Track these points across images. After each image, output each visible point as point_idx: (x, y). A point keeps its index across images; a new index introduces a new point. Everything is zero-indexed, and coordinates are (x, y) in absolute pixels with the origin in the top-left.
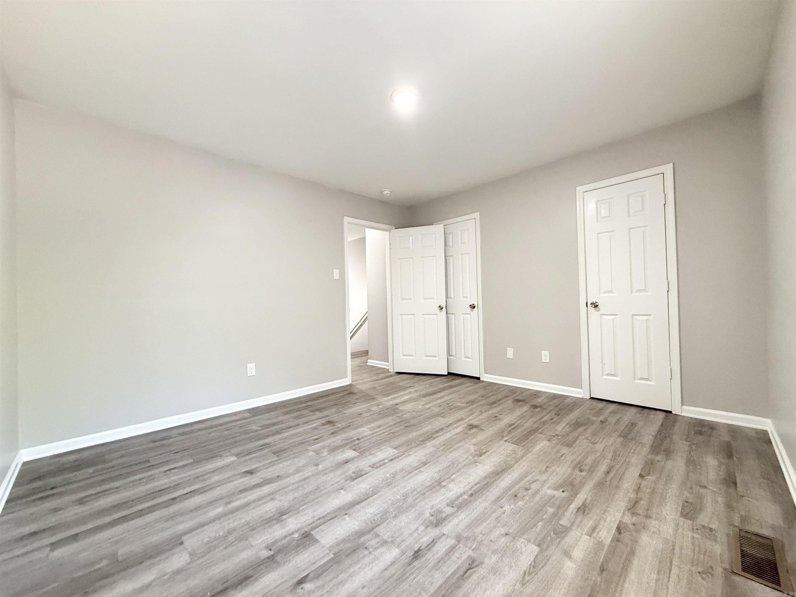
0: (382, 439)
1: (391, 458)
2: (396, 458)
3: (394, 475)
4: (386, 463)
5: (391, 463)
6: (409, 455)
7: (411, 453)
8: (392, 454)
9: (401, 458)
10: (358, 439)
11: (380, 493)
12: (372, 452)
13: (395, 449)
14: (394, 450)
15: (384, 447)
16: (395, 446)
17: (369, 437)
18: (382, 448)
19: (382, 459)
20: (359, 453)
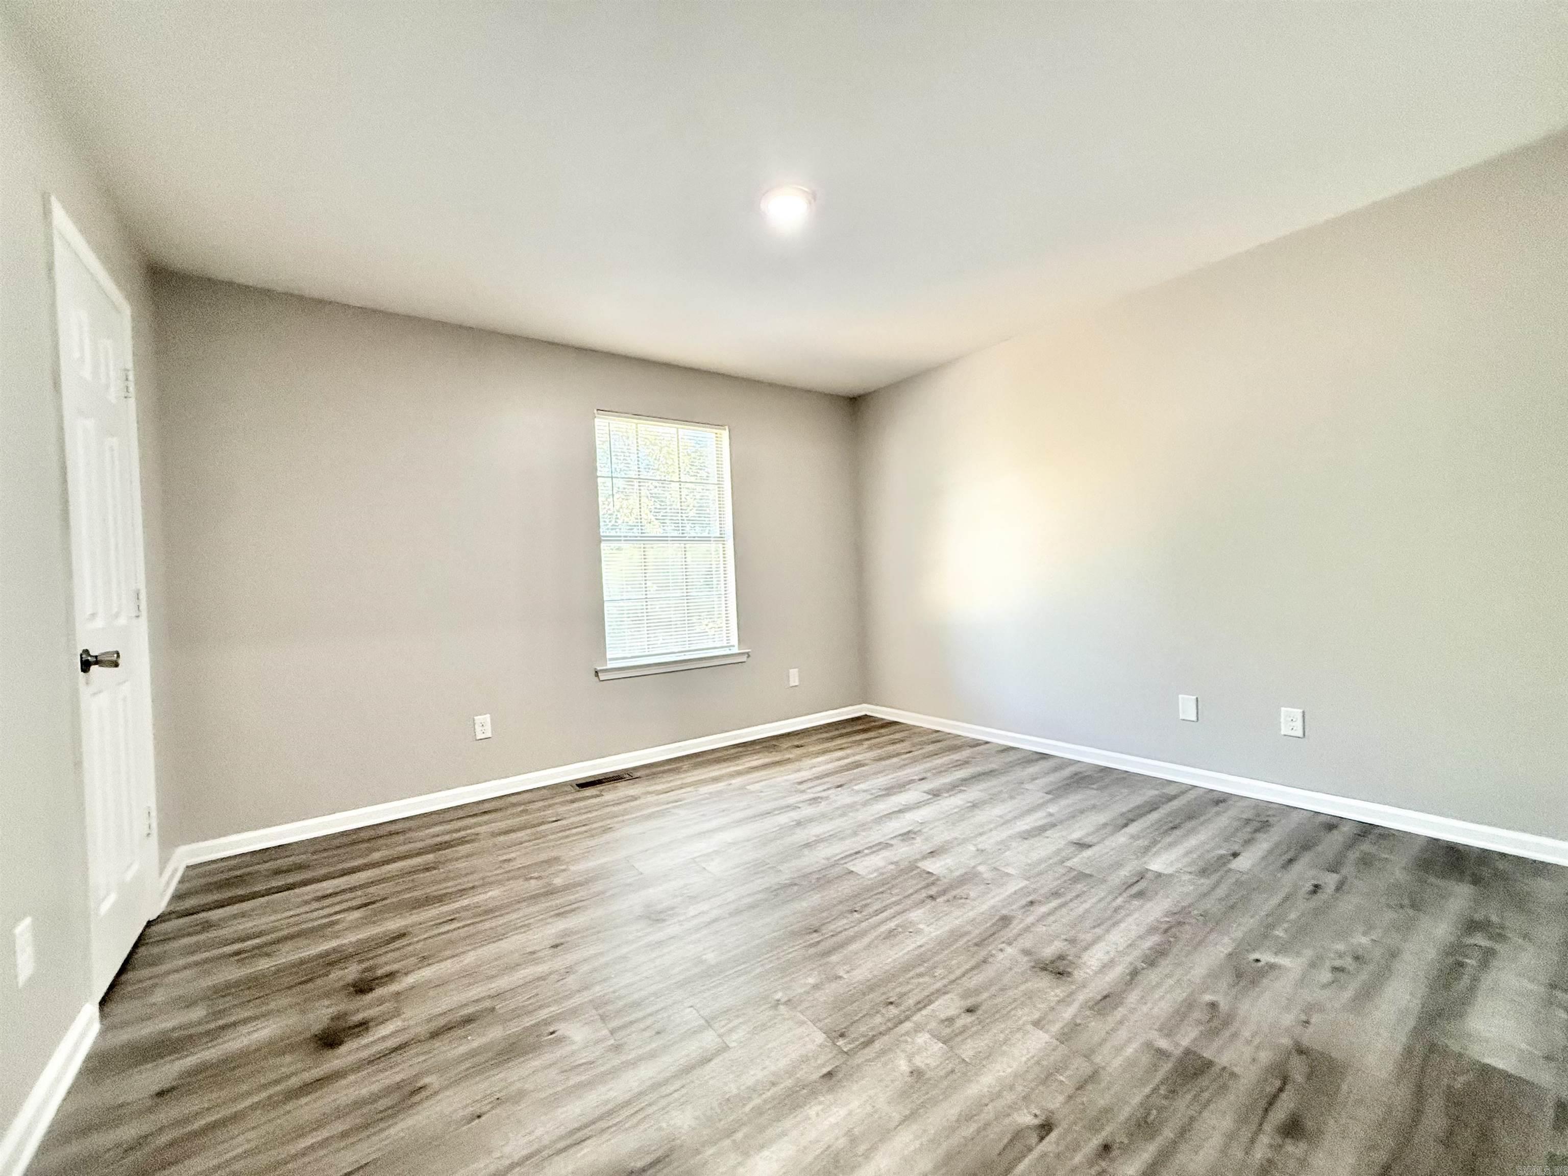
0: (876, 894)
1: (858, 855)
2: (851, 855)
3: (855, 834)
4: (867, 848)
5: (860, 849)
6: (828, 859)
7: (823, 861)
8: (857, 861)
9: (842, 855)
10: (932, 897)
11: (872, 818)
12: (892, 867)
13: (852, 871)
14: (852, 869)
15: (872, 876)
16: (850, 876)
17: (909, 902)
18: (875, 874)
19: (875, 854)
20: (918, 867)
